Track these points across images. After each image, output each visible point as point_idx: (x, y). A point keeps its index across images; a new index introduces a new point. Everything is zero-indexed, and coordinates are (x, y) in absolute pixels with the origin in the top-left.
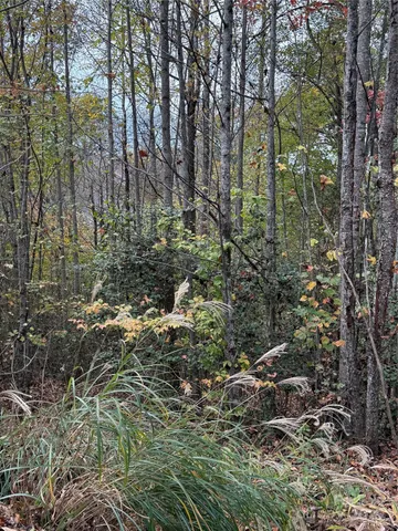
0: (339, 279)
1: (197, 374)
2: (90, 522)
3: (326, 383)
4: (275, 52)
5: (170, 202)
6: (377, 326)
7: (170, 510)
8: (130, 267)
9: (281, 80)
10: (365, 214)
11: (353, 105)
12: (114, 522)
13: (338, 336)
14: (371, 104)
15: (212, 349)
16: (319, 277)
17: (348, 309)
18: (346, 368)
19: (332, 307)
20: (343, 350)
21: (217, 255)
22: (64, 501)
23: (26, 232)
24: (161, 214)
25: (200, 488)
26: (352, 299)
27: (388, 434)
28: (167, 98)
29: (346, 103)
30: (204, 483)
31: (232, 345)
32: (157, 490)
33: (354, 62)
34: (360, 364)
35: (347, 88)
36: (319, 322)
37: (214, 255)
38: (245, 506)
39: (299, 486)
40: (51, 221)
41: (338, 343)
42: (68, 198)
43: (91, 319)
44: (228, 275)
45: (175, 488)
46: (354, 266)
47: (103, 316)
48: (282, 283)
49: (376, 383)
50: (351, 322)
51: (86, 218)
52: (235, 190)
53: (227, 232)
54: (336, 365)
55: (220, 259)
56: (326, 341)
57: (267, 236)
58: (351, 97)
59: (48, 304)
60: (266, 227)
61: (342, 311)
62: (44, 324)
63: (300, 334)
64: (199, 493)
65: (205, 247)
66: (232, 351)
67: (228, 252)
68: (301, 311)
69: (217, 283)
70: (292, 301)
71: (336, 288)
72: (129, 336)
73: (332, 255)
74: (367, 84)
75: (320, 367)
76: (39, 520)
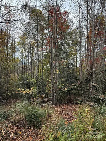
0: (51, 84)
1: (33, 97)
2: (19, 121)
5: (29, 74)
6: (55, 90)
7: (30, 118)
8: (24, 83)
12: (23, 121)
13: (51, 91)
15: (35, 94)
16: (48, 84)
19: (50, 88)
20: (51, 93)
25: (34, 114)
26: (52, 86)
27: (57, 102)
32: (29, 115)
34: (53, 94)
36: (48, 90)
37: (35, 82)
38: (40, 116)
39: (46, 112)
45: (31, 115)
46: (52, 81)
48: (44, 85)
49: (55, 96)
50: (52, 89)
52: (38, 73)
53: (37, 79)
54: (51, 95)
56: (49, 92)
57: (42, 79)
60: (42, 77)
61: (51, 88)
63: (46, 91)
65: (34, 80)
66: (38, 94)
67: (37, 81)
69: (36, 85)
75: (49, 95)
76: (12, 122)
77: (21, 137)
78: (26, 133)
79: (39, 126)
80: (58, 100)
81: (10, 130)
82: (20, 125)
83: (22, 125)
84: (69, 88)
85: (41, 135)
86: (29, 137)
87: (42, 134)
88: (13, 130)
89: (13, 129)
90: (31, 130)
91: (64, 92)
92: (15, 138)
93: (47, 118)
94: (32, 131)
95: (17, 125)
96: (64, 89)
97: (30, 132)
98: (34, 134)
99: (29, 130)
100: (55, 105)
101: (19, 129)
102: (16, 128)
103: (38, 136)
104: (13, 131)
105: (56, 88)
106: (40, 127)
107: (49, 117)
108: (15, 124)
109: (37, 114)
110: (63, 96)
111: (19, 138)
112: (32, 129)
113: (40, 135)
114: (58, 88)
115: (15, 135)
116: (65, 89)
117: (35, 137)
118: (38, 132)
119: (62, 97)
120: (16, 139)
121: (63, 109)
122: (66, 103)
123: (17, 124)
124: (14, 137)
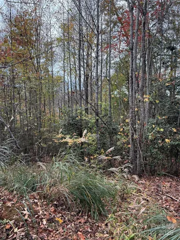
1: (89, 155)
2: (59, 198)
3: (126, 157)
4: (110, 63)
5: (81, 106)
6: (140, 141)
7: (82, 194)
8: (70, 124)
9: (112, 72)
10: (136, 109)
11: (132, 79)
12: (66, 198)
13: (129, 144)
14: (137, 78)
15: (93, 148)
16: (124, 127)
17: (132, 136)
18: (131, 153)
19: (127, 136)
20: (130, 148)
21: (94, 121)
22: (52, 192)
23: (40, 114)
24: (79, 109)
25: (90, 188)
26: (133, 133)
27: (143, 171)
28: (80, 77)
29: (130, 79)
30: (91, 187)
31: (99, 147)
32: (78, 189)
33: (132, 67)
34: (135, 152)
35: (130, 75)
36: (124, 140)
38: (103, 193)
39: (118, 187)
40: (47, 111)
41: (129, 146)
42: (52, 104)
43: (58, 139)
44: (98, 127)
45: (83, 188)
47: (62, 138)
48: (113, 129)
49: (140, 157)
50: (133, 140)
51: (57, 110)
52: (100, 102)
53: (97, 115)
54: (128, 152)
55: (95, 122)
56: (126, 145)
57: (109, 115)
58: (132, 77)
59: (46, 135)
60: (108, 113)
61: (130, 136)
62: (45, 141)
63: (118, 143)
64: (90, 189)
65: (91, 118)
66: (99, 148)
67: (98, 120)
68: (119, 137)
69: (95, 129)
70: (116, 134)
71: (129, 130)
72: (70, 144)
73: (127, 121)
74: (136, 73)
75: (124, 153)
76: (45, 198)
77: (61, 230)
78: (73, 225)
79: (100, 214)
80: (146, 164)
81: (41, 212)
82: (62, 205)
83: (64, 207)
84: (175, 140)
85: (105, 236)
86: (79, 233)
87: (107, 233)
88: (45, 213)
89: (46, 210)
90: (83, 221)
91: (162, 149)
92: (50, 229)
93: (119, 200)
94: (85, 222)
95: (56, 205)
96: (163, 140)
97: (80, 222)
98: (89, 230)
99: (78, 219)
100: (140, 177)
101: (59, 213)
102: (52, 209)
103: (98, 235)
104: (45, 215)
105: (141, 136)
106: (102, 216)
107: (123, 199)
108: (52, 201)
109: (96, 187)
110: (161, 156)
111: (58, 230)
112: (86, 217)
113: (101, 235)
114: (147, 138)
115: (50, 223)
116: (167, 140)
117: (90, 236)
118: (98, 226)
119: (156, 161)
120: (50, 231)
121: (158, 186)
122: (165, 175)
123: (55, 203)
124: (46, 226)
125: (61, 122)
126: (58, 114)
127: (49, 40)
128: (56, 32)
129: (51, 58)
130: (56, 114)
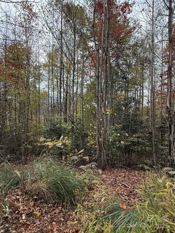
1: (66, 154)
2: (39, 193)
5: (61, 115)
6: (104, 143)
11: (98, 98)
12: (44, 193)
13: (96, 144)
15: (69, 148)
16: (92, 133)
17: (98, 139)
19: (95, 139)
20: (97, 148)
21: (71, 128)
22: (33, 188)
23: (28, 122)
24: (58, 117)
26: (99, 137)
27: (106, 165)
32: (55, 184)
34: (100, 150)
38: (74, 187)
40: (34, 118)
41: (96, 146)
42: (38, 113)
43: (41, 142)
46: (99, 128)
47: (45, 142)
48: (85, 134)
49: (104, 154)
51: (42, 118)
52: (75, 114)
53: (73, 123)
54: (96, 151)
56: (94, 146)
59: (32, 138)
62: (31, 143)
64: (64, 184)
67: (73, 127)
68: (89, 139)
69: (71, 134)
70: (87, 137)
72: (50, 147)
74: (101, 94)
76: (26, 193)
77: (38, 222)
78: (49, 216)
79: (72, 203)
80: (108, 160)
81: (21, 208)
82: (41, 199)
83: (43, 200)
84: (128, 141)
85: (75, 222)
86: (54, 223)
87: (76, 220)
88: (25, 208)
89: (26, 206)
90: (57, 211)
92: (28, 223)
93: (87, 191)
94: (59, 213)
95: (36, 199)
96: (120, 142)
97: (55, 213)
98: (62, 219)
99: (54, 210)
100: (103, 169)
101: (38, 206)
102: (32, 204)
103: (69, 223)
104: (25, 210)
106: (73, 206)
107: (91, 189)
108: (32, 196)
109: (69, 182)
111: (35, 223)
112: (60, 208)
113: (72, 222)
115: (29, 217)
116: (122, 142)
117: (63, 224)
118: (70, 215)
120: (28, 225)
121: (116, 176)
122: (122, 167)
123: (35, 197)
124: (25, 221)
125: (44, 128)
126: (43, 121)
127: (38, 65)
128: (43, 59)
129: (38, 77)
130: (41, 121)
